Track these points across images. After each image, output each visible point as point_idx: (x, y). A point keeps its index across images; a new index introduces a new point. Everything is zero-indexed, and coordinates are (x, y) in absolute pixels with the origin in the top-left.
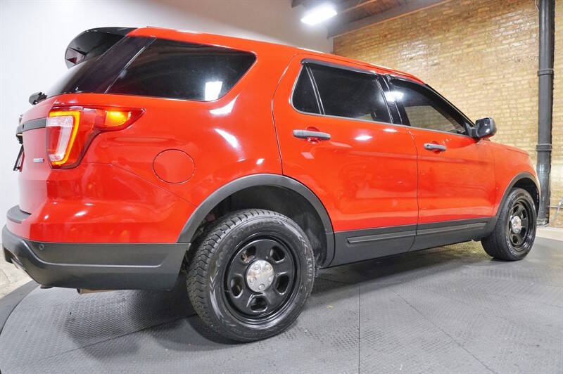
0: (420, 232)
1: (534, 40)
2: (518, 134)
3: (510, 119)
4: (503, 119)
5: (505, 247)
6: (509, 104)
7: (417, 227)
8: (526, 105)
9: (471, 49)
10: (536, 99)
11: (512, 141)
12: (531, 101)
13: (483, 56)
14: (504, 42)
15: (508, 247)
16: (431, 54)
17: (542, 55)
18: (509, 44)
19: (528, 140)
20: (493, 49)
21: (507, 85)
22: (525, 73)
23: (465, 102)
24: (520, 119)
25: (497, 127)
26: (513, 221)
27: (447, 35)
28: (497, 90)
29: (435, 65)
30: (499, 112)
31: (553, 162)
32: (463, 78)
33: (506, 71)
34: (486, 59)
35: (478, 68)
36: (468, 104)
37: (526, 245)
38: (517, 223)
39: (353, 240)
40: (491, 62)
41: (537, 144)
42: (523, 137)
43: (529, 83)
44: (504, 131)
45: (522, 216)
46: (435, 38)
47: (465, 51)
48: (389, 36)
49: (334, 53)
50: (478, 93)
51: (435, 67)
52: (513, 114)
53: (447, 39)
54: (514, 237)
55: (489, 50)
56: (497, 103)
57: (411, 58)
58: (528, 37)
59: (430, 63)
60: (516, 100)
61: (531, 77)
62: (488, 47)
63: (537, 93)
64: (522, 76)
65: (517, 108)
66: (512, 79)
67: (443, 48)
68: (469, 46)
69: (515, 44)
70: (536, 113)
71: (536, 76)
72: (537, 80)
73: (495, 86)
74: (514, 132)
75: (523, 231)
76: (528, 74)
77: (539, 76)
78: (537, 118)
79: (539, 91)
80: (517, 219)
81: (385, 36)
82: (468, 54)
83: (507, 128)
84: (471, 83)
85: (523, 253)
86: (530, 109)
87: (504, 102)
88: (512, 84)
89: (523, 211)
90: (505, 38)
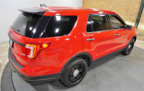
3: (131, 10)
4: (129, 9)
6: (132, 5)
10: (140, 5)
11: (131, 16)
12: (138, 5)
23: (120, 3)
24: (134, 10)
30: (129, 7)
31: (139, 23)
36: (121, 3)
41: (137, 18)
42: (134, 15)
45: (131, 45)
54: (128, 50)
56: (129, 4)
60: (134, 4)
65: (134, 7)
74: (132, 13)
78: (138, 10)
83: (130, 12)
85: (129, 53)
86: (137, 7)
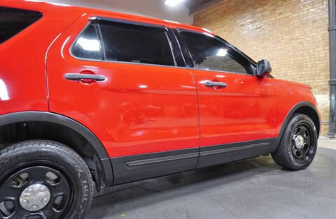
0: (203, 153)
1: (325, 6)
2: (316, 73)
3: (310, 63)
4: (305, 64)
5: (288, 160)
6: (309, 53)
7: (199, 150)
8: (321, 52)
9: (281, 16)
11: (312, 78)
12: (324, 49)
13: (290, 20)
14: (304, 9)
15: (291, 161)
16: (255, 22)
17: (331, 16)
18: (308, 10)
19: (323, 77)
20: (297, 15)
21: (308, 39)
22: (320, 30)
23: (278, 53)
24: (317, 62)
25: (271, 66)
26: (296, 140)
27: (265, 7)
28: (300, 43)
29: (258, 28)
30: (301, 58)
32: (277, 36)
33: (306, 30)
34: (292, 22)
35: (287, 29)
36: (280, 54)
37: (307, 158)
38: (300, 141)
39: (131, 164)
40: (296, 25)
41: (329, 79)
42: (319, 75)
43: (323, 37)
44: (306, 71)
45: (305, 136)
46: (258, 10)
47: (278, 17)
48: (228, 11)
49: (194, 25)
50: (287, 46)
51: (259, 30)
52: (312, 60)
53: (265, 10)
54: (297, 152)
55: (293, 16)
56: (300, 52)
57: (243, 25)
58: (321, 4)
59: (255, 27)
60: (313, 49)
61: (324, 32)
62: (294, 14)
63: (328, 44)
64: (318, 32)
65: (314, 55)
66: (310, 35)
67: (263, 16)
68: (280, 14)
69: (312, 10)
70: (328, 58)
71: (327, 32)
72: (328, 34)
73: (299, 41)
74: (313, 72)
75: (306, 147)
76: (322, 30)
77: (329, 31)
78: (328, 61)
79: (330, 42)
80: (300, 138)
81: (226, 11)
82: (279, 19)
83: (308, 69)
84: (283, 39)
85: (305, 164)
86: (324, 55)
87: (306, 51)
88: (311, 39)
89: (306, 132)
90: (305, 6)
